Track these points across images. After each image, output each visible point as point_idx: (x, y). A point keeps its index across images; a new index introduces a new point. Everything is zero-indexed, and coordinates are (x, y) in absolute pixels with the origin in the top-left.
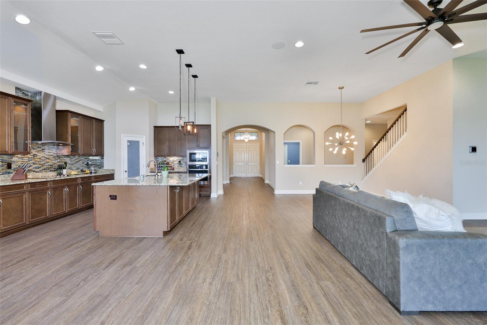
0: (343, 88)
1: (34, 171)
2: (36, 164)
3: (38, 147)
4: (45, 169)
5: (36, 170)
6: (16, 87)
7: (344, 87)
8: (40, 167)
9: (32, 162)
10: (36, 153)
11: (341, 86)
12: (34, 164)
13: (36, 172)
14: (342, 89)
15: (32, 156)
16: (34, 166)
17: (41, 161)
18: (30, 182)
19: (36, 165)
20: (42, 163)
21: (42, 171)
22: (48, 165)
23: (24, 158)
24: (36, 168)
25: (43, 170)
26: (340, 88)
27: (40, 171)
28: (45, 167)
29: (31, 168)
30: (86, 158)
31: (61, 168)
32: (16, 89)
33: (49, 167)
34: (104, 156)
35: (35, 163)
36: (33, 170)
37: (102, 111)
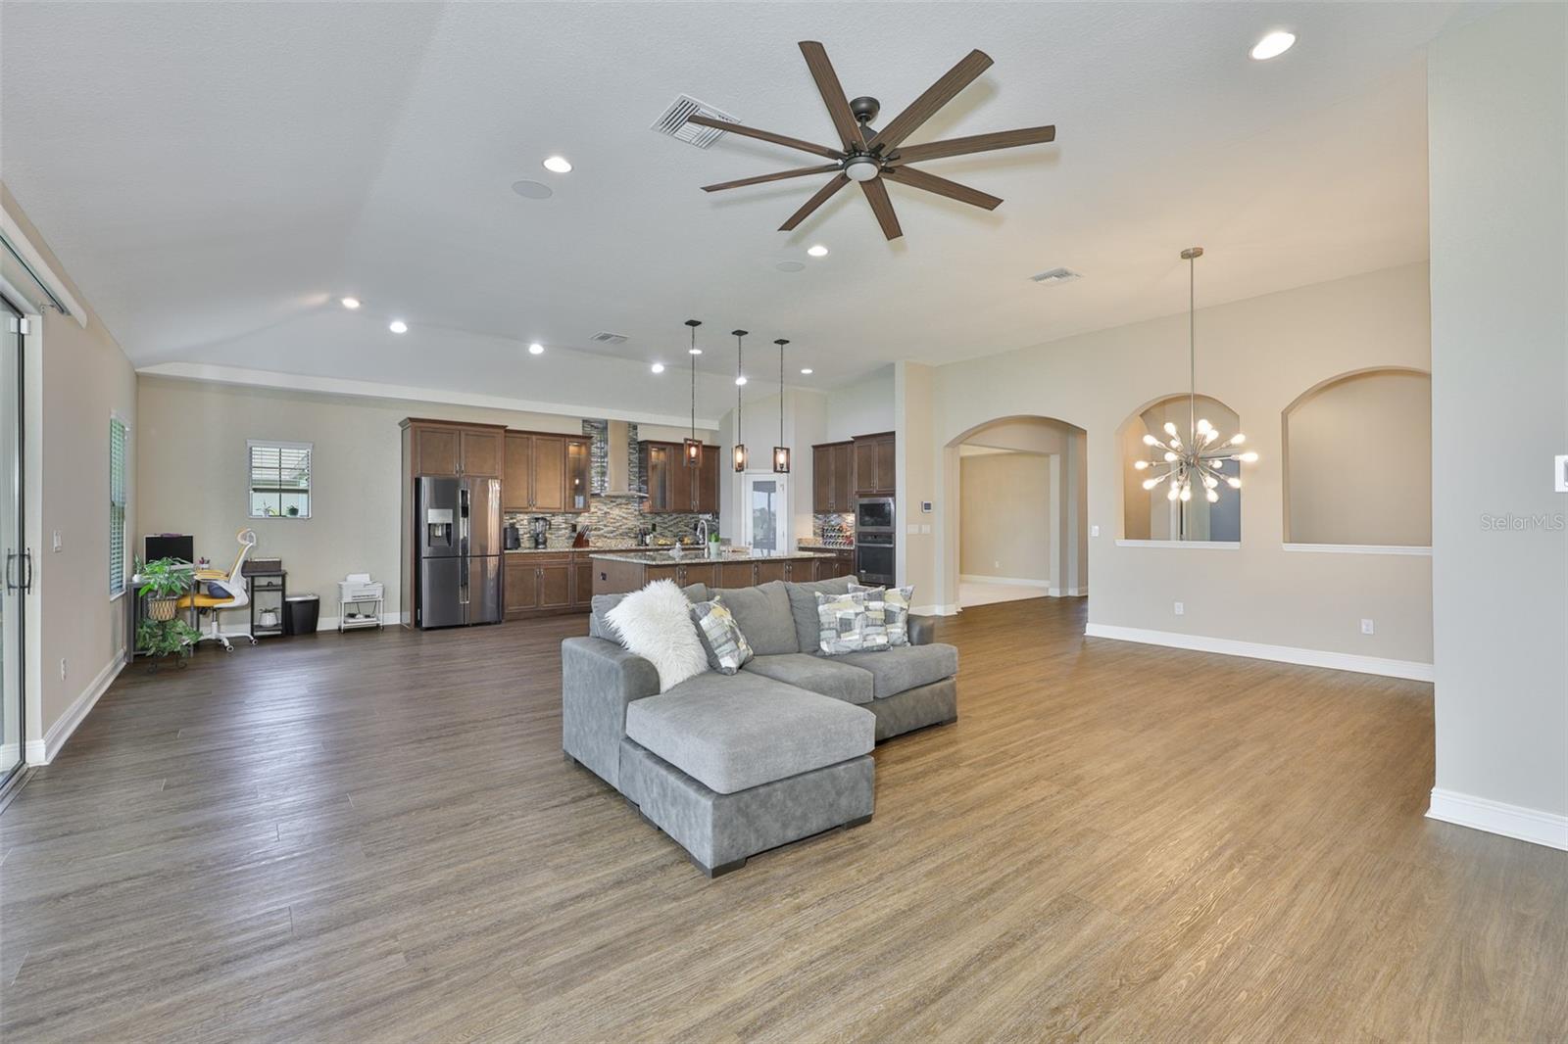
0: (1198, 253)
3: (612, 502)
4: (621, 534)
7: (1204, 251)
10: (608, 510)
11: (1190, 246)
12: (605, 526)
14: (1195, 260)
16: (606, 529)
19: (609, 529)
20: (618, 524)
22: (626, 528)
24: (608, 532)
25: (617, 535)
26: (1186, 255)
27: (615, 537)
28: (621, 531)
29: (602, 531)
30: (693, 518)
31: (645, 534)
32: (583, 423)
33: (627, 531)
34: (721, 514)
37: (718, 429)
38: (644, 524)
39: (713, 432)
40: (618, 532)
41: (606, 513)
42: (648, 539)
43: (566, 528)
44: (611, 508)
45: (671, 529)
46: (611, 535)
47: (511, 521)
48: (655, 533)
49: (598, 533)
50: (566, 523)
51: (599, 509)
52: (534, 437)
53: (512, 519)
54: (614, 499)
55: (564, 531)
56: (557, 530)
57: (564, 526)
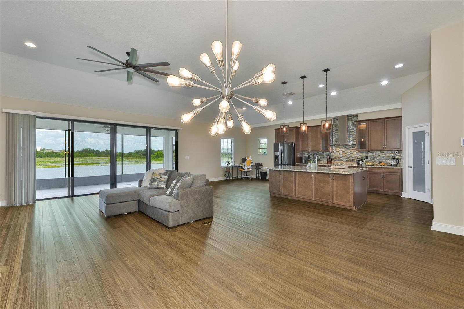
1: (343, 161)
3: (346, 147)
4: (350, 160)
5: (344, 160)
8: (347, 159)
10: (344, 151)
12: (343, 156)
13: (344, 161)
16: (343, 158)
19: (344, 157)
20: (348, 156)
22: (352, 157)
25: (348, 160)
28: (350, 159)
29: (341, 159)
31: (360, 160)
33: (353, 159)
34: (402, 151)
40: (348, 159)
42: (361, 162)
44: (345, 150)
45: (378, 158)
46: (345, 160)
47: (309, 155)
48: (368, 160)
49: (340, 159)
50: (327, 155)
51: (340, 150)
53: (309, 154)
54: (346, 146)
55: (326, 158)
56: (324, 158)
57: (326, 156)
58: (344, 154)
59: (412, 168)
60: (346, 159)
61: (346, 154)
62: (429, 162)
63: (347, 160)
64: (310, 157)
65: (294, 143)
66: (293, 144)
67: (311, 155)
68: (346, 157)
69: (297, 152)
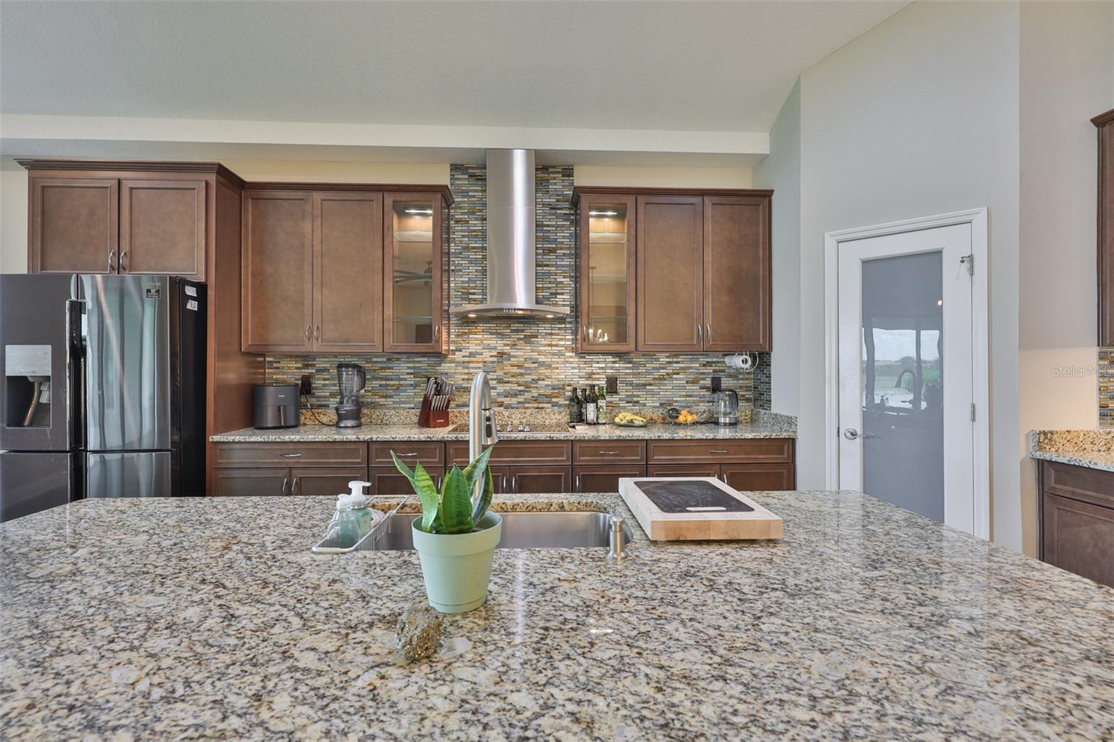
1: (501, 404)
2: (508, 382)
3: (517, 331)
4: (535, 400)
5: (507, 401)
6: (451, 165)
8: (520, 393)
9: (495, 377)
10: (507, 349)
12: (500, 381)
13: (508, 407)
15: (494, 359)
17: (521, 374)
18: (374, 439)
19: (507, 387)
20: (528, 378)
21: (527, 405)
22: (547, 387)
23: (471, 365)
24: (507, 395)
25: (527, 401)
27: (523, 406)
28: (535, 393)
30: (709, 364)
31: (585, 399)
32: (451, 169)
33: (549, 392)
35: (506, 379)
36: (500, 400)
37: (768, 152)
38: (590, 376)
39: (757, 162)
40: (527, 395)
41: (501, 355)
42: (591, 412)
43: (415, 386)
44: (514, 345)
46: (514, 400)
47: (305, 372)
48: (615, 398)
50: (415, 375)
51: (487, 347)
52: (317, 196)
53: (306, 366)
55: (411, 392)
56: (398, 388)
57: (411, 380)
58: (508, 369)
59: (858, 441)
60: (516, 395)
61: (515, 370)
62: (974, 413)
63: (521, 399)
64: (317, 383)
65: (193, 284)
66: (190, 291)
67: (319, 371)
68: (516, 387)
69: (221, 355)
